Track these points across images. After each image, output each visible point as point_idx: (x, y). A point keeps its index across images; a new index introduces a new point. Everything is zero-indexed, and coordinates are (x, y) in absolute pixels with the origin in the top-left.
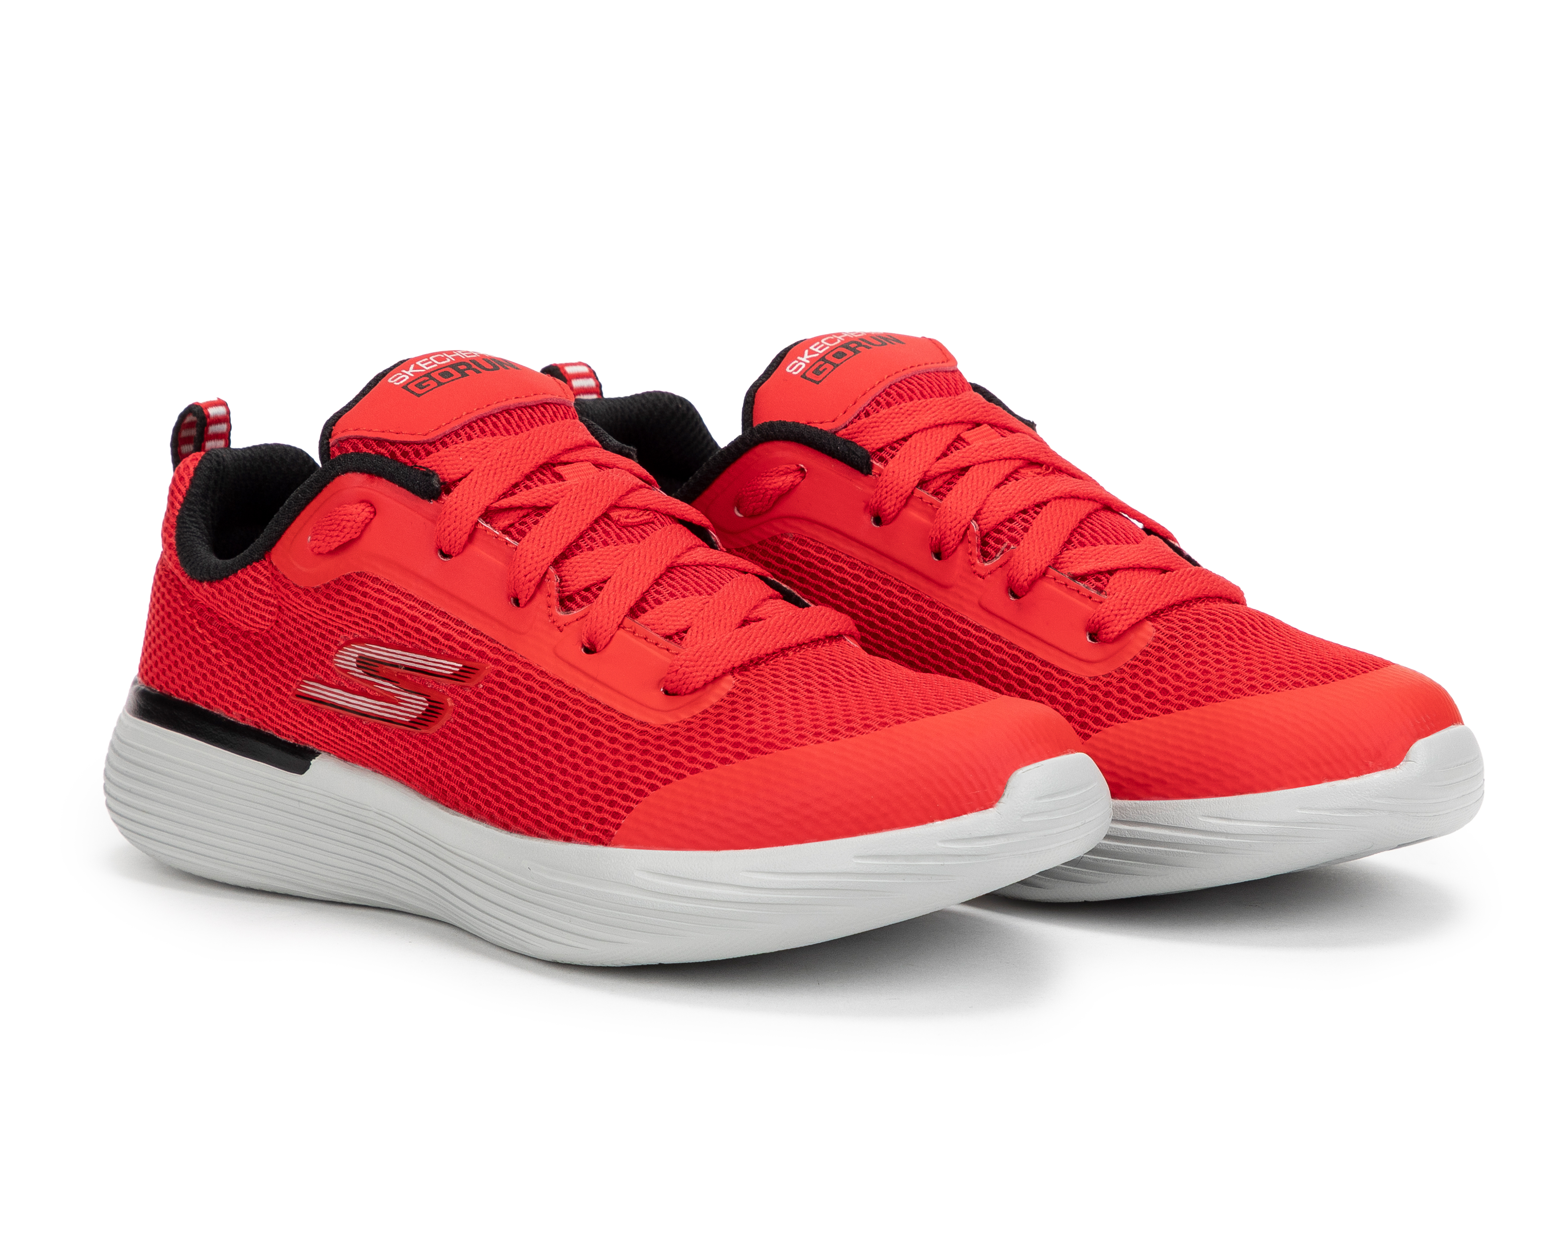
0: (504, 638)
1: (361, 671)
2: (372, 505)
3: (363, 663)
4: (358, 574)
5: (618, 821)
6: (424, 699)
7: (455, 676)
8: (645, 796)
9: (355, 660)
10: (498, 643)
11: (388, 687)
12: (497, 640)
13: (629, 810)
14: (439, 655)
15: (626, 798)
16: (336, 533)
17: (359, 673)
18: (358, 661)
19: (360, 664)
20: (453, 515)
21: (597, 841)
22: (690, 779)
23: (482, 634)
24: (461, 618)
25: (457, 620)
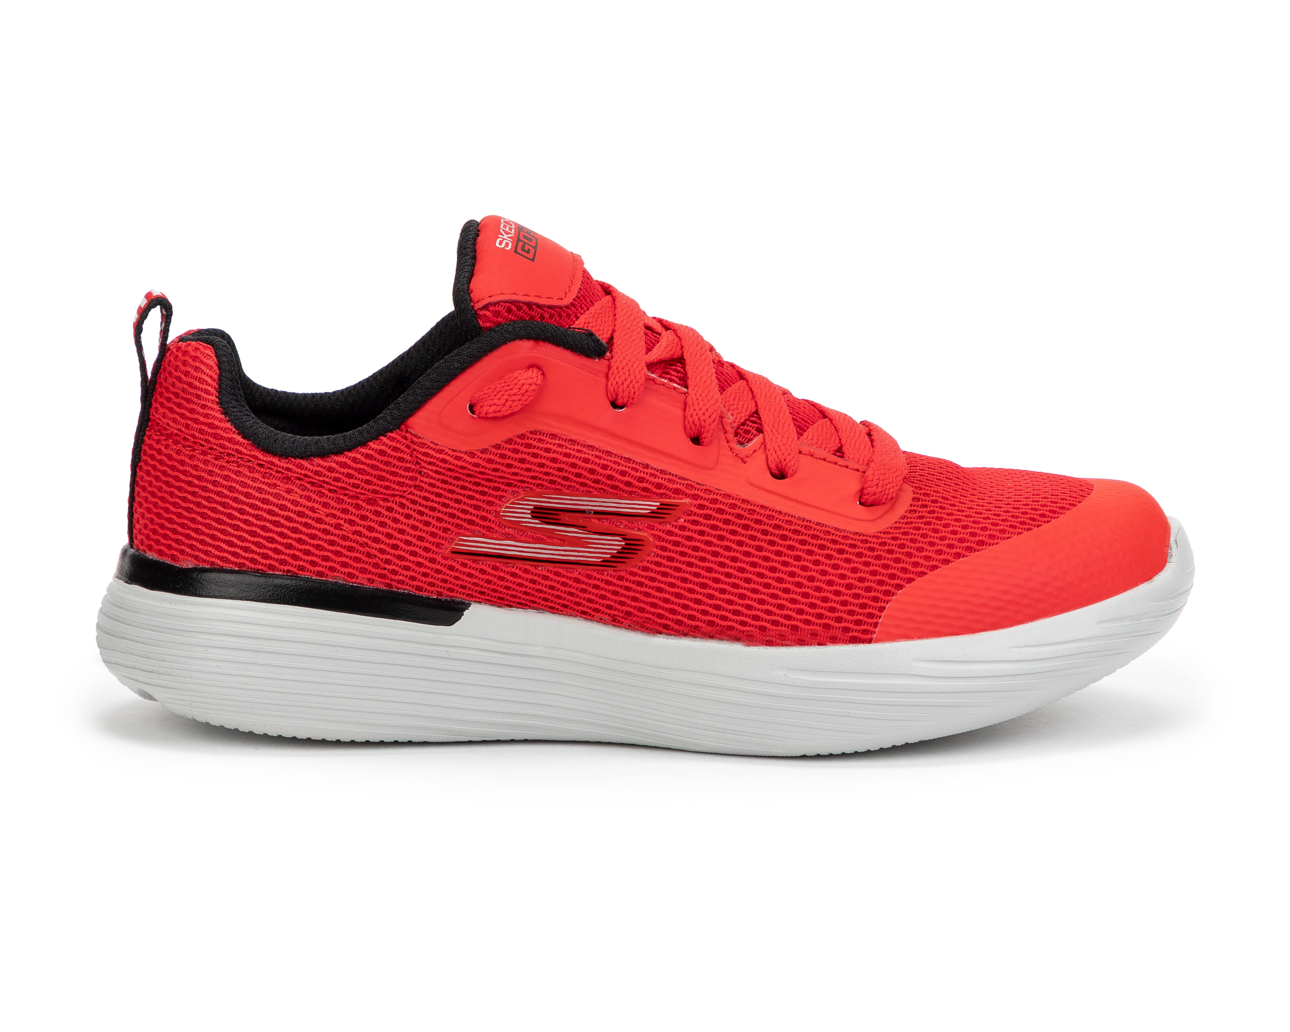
0: (694, 476)
1: (537, 521)
2: (539, 368)
3: (539, 513)
4: (531, 433)
5: (874, 621)
6: (620, 539)
7: (653, 515)
8: (893, 596)
9: (529, 512)
10: (688, 480)
11: (572, 532)
12: (687, 477)
13: (882, 609)
14: (631, 495)
15: (876, 599)
16: (518, 397)
17: (537, 524)
18: (532, 512)
19: (535, 515)
20: (626, 370)
21: (855, 640)
22: (931, 575)
23: (670, 474)
24: (646, 461)
25: (643, 464)
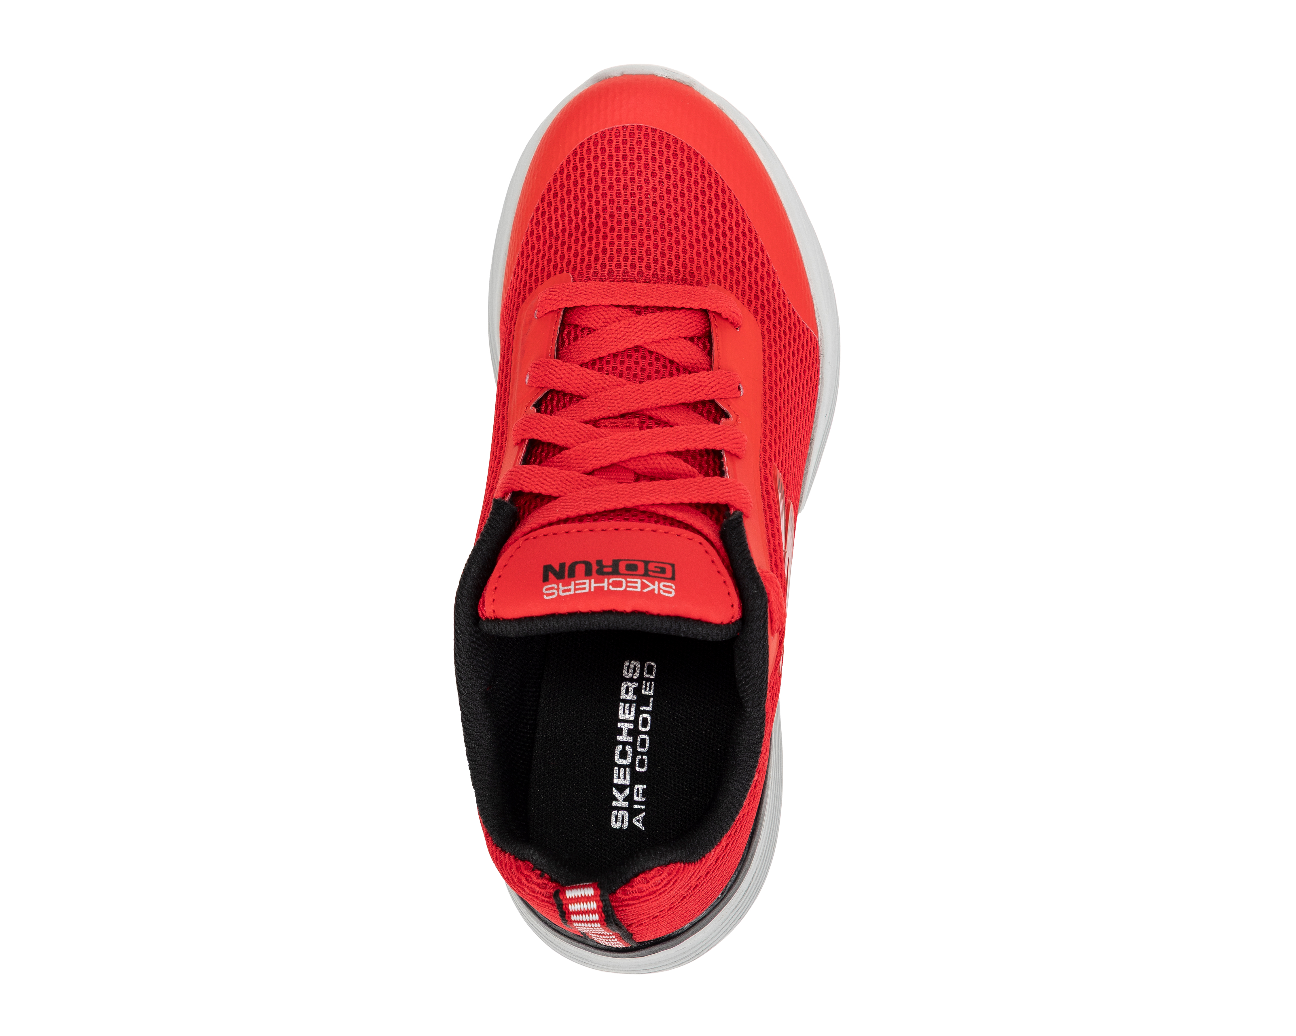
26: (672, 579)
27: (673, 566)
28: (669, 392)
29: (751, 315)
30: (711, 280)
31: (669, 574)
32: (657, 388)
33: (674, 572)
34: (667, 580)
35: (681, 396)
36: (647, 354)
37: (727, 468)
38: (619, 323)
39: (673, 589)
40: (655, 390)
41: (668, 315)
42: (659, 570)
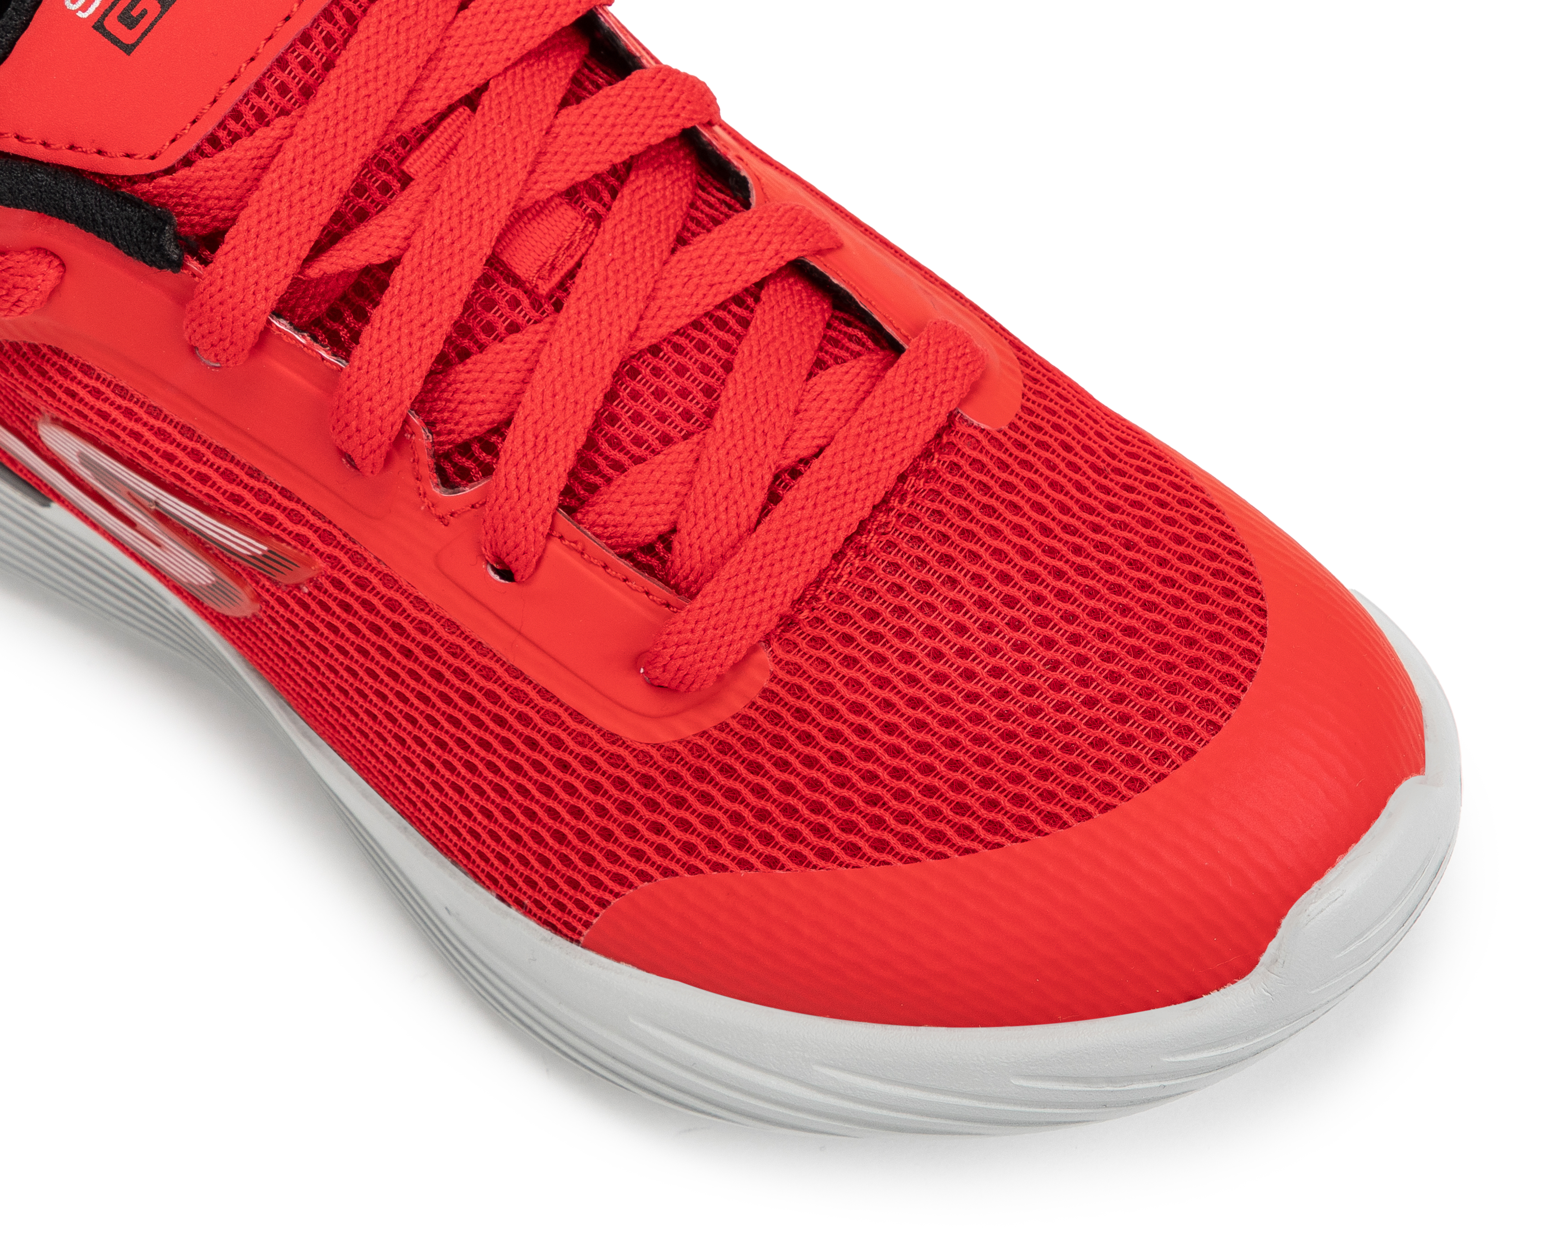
0: (341, 519)
1: (89, 473)
2: (55, 256)
7: (255, 561)
9: (75, 453)
10: (331, 526)
12: (330, 520)
18: (79, 457)
23: (300, 503)
26: (99, 25)
27: (128, 49)
28: (564, 386)
29: (671, 739)
30: (782, 674)
31: (112, 24)
32: (587, 371)
33: (115, 41)
34: (103, 10)
35: (538, 401)
36: (690, 426)
37: (303, 341)
38: (788, 410)
39: (77, 11)
40: (588, 363)
41: (744, 515)
42: (135, 13)
